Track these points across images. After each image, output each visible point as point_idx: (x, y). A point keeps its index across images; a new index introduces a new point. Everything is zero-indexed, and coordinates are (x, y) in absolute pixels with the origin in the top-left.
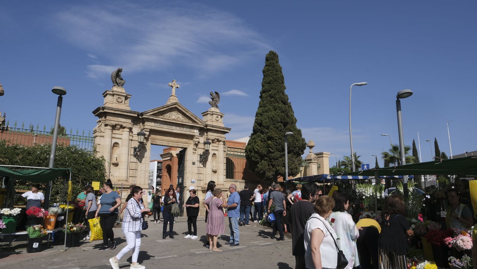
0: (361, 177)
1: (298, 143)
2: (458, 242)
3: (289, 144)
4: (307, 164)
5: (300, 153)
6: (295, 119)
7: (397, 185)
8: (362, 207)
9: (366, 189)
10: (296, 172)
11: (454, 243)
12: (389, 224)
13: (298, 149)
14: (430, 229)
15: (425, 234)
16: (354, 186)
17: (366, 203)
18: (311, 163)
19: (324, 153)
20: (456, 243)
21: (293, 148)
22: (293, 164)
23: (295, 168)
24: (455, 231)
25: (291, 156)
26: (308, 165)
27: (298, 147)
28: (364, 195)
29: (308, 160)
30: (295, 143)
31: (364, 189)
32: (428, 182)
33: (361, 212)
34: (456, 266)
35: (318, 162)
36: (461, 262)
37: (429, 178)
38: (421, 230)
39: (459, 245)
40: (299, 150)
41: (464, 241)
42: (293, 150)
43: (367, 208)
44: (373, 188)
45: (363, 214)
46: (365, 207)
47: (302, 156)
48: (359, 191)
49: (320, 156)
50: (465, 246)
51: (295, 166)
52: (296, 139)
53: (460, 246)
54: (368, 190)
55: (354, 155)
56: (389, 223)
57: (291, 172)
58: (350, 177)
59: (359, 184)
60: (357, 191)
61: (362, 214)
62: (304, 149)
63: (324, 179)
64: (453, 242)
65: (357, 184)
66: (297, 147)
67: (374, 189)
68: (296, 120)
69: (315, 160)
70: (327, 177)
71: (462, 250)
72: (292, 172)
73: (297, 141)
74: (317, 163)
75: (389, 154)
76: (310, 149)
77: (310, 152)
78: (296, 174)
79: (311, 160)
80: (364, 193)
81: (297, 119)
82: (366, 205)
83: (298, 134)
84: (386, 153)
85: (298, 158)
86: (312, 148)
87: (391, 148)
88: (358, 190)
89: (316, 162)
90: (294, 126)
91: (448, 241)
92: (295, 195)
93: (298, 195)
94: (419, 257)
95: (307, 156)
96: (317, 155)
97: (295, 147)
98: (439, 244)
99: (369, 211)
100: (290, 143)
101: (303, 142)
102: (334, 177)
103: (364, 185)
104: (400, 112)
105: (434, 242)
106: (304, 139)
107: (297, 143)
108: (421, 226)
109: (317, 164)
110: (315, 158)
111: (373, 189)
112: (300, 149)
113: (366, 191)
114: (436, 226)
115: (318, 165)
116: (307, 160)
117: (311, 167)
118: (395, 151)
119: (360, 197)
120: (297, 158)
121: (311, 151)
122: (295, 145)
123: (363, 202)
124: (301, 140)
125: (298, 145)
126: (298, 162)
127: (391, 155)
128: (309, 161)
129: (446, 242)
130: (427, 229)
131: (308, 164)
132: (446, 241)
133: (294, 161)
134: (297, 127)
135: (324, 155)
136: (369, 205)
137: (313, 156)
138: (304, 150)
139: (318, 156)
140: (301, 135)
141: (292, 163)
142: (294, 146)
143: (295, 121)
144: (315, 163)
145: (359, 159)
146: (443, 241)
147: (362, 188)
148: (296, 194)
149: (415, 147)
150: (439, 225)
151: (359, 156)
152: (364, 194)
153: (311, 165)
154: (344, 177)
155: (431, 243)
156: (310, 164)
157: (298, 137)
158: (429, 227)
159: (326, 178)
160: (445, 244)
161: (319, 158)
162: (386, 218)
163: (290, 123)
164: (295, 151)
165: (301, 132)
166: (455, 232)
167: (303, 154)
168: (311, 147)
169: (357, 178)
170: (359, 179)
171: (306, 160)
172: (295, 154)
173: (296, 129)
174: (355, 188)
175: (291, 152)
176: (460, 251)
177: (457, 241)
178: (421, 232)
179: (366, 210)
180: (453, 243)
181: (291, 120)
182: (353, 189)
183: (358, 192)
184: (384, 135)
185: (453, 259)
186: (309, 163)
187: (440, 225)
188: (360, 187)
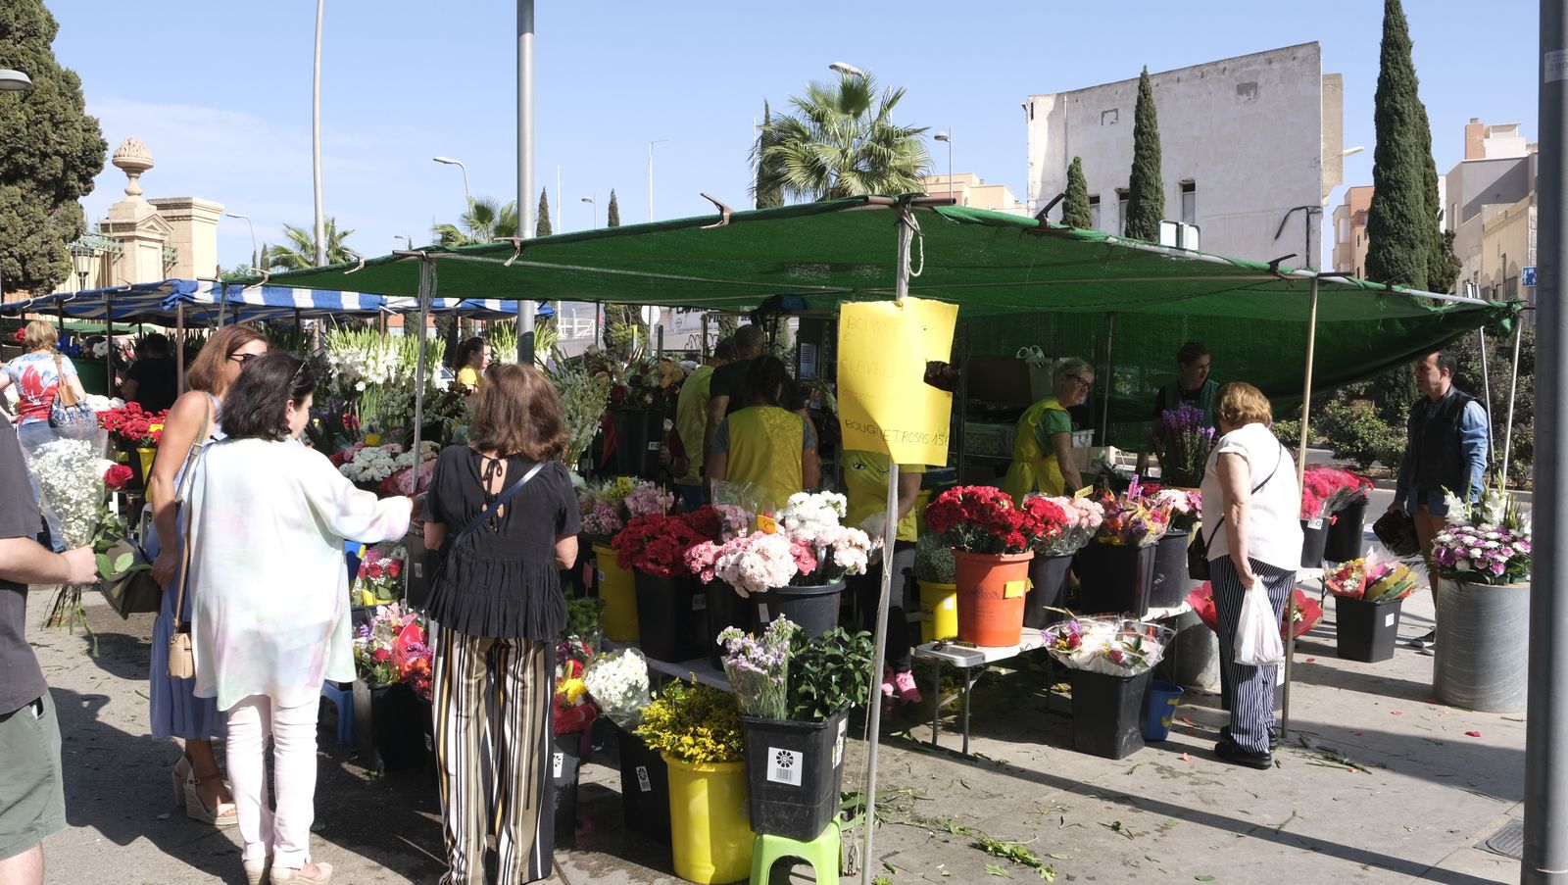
0: (350, 301)
1: (61, 136)
2: (746, 563)
3: (14, 135)
4: (110, 243)
5: (73, 187)
6: (49, 19)
7: (494, 338)
8: (351, 427)
9: (372, 353)
10: (48, 272)
11: (729, 566)
12: (500, 511)
13: (59, 163)
14: (633, 513)
15: (615, 532)
16: (321, 342)
17: (367, 409)
18: (131, 239)
19: (195, 200)
20: (737, 565)
21: (32, 155)
22: (31, 232)
23: (43, 255)
24: (728, 517)
25: (23, 197)
26: (117, 251)
27: (63, 156)
28: (361, 379)
29: (118, 227)
30: (45, 133)
31: (365, 351)
32: (575, 340)
33: (344, 447)
34: (752, 667)
35: (166, 239)
36: (765, 646)
37: (580, 329)
38: (597, 518)
39: (749, 571)
40: (64, 172)
41: (767, 558)
42: (32, 169)
43: (371, 429)
44: (400, 349)
45: (356, 457)
46: (364, 426)
47: (81, 200)
48: (342, 359)
49: (176, 212)
50: (769, 573)
51: (46, 243)
52: (52, 116)
53: (751, 577)
54: (381, 359)
55: (326, 226)
56: (501, 506)
57: (23, 271)
58: (303, 298)
59: (342, 330)
60: (333, 360)
61: (352, 458)
62: (92, 170)
63: (178, 303)
64: (727, 561)
65: (335, 333)
66: (57, 153)
67: (403, 352)
68: (54, 27)
69: (152, 227)
70: (196, 295)
71: (754, 589)
72: (26, 274)
73: (56, 125)
74: (161, 241)
75: (459, 233)
76: (130, 177)
77: (129, 194)
78: (47, 282)
79: (132, 226)
80: (360, 369)
81: (56, 19)
82: (367, 416)
83: (61, 94)
84: (449, 229)
85: (61, 210)
86: (139, 172)
87: (469, 210)
88: (337, 355)
89: (159, 237)
90: (38, 52)
91: (701, 559)
92: (21, 376)
93: (40, 375)
94: (586, 629)
95: (115, 208)
96: (161, 207)
97: (44, 155)
98: (666, 571)
99: (383, 444)
100: (17, 131)
101: (87, 135)
102: (229, 297)
103: (364, 336)
104: (528, 36)
105: (649, 565)
106: (96, 122)
107: (54, 136)
108: (598, 501)
109: (160, 246)
110: (152, 218)
111: (399, 354)
112: (69, 166)
113: (371, 362)
114: (657, 497)
115: (167, 252)
116: (113, 224)
117: (134, 258)
118: (482, 222)
119: (343, 389)
120: (55, 206)
121: (135, 185)
122: (46, 142)
123: (357, 408)
124: (77, 125)
125: (61, 144)
126: (62, 230)
127: (465, 237)
128: (122, 230)
129: (694, 564)
130: (623, 513)
131: (117, 244)
132: (694, 559)
133: (41, 222)
134: (57, 59)
135: (194, 211)
136: (384, 420)
137: (141, 211)
138: (91, 175)
139: (169, 213)
140: (77, 101)
141: (26, 229)
142: (42, 146)
143: (44, 27)
144: (153, 244)
145: (345, 243)
146: (683, 559)
147: (356, 349)
148: (30, 368)
149: (546, 217)
150: (667, 495)
151: (345, 234)
152: (363, 374)
153: (134, 250)
154: (278, 298)
155: (634, 567)
156: (127, 245)
157: (59, 109)
158: (630, 502)
159: (187, 300)
160: (689, 570)
161: (170, 223)
162: (485, 484)
163: (18, 34)
164: (44, 173)
165: (80, 89)
166: (729, 521)
167: (88, 191)
168: (133, 170)
169: (334, 305)
170: (342, 309)
171: (105, 227)
172: (43, 186)
173: (49, 69)
174: (326, 346)
175: (23, 178)
176: (747, 596)
177: (741, 557)
178: (598, 525)
179: (370, 438)
180: (723, 568)
181: (24, 20)
182: (317, 354)
183: (338, 365)
184: (445, 162)
185: (733, 637)
186: (122, 240)
187: (671, 493)
188: (348, 342)
